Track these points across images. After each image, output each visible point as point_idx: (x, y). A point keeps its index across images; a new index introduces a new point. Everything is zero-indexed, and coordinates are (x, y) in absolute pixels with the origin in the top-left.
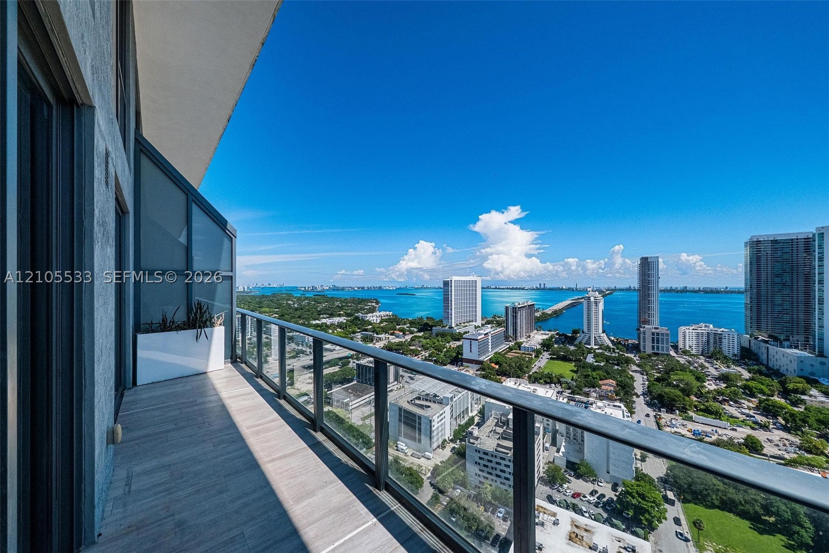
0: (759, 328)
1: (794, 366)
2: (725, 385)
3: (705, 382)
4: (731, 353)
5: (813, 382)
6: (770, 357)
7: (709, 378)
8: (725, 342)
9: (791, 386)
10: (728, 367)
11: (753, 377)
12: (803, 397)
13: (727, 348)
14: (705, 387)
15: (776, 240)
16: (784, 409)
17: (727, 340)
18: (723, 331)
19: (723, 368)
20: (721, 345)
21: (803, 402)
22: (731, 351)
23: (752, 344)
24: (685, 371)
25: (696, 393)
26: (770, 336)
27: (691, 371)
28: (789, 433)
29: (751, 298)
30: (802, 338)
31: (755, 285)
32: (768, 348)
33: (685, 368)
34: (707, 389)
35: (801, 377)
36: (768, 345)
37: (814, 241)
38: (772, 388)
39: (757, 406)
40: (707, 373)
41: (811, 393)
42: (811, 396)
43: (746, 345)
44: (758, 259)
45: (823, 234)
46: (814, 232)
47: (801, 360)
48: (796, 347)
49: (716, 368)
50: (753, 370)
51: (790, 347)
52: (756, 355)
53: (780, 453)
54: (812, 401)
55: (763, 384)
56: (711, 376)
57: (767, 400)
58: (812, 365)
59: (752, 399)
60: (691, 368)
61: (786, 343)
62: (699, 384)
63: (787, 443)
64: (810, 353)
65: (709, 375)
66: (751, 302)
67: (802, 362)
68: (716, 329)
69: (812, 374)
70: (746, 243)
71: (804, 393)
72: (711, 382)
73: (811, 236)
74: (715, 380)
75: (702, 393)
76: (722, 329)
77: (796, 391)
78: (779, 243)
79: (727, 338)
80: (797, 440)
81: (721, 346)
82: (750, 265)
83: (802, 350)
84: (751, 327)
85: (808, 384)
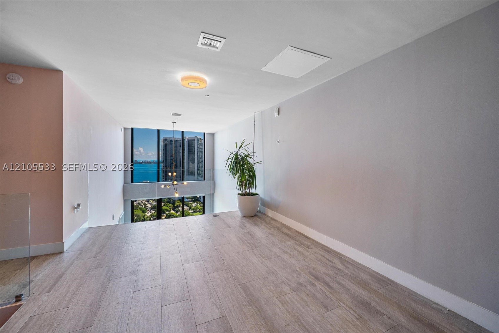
2: (154, 212)
3: (146, 212)
7: (148, 210)
9: (176, 205)
11: (164, 204)
14: (146, 215)
15: (172, 140)
19: (153, 203)
24: (137, 209)
25: (143, 220)
27: (140, 208)
31: (165, 160)
33: (137, 207)
34: (147, 216)
35: (178, 200)
38: (170, 207)
39: (166, 217)
40: (147, 207)
44: (166, 148)
49: (151, 204)
50: (164, 201)
55: (167, 207)
56: (149, 208)
57: (169, 213)
59: (164, 215)
60: (140, 207)
62: (143, 214)
65: (148, 208)
72: (149, 212)
74: (150, 210)
75: (145, 218)
82: (163, 151)
85: (181, 202)
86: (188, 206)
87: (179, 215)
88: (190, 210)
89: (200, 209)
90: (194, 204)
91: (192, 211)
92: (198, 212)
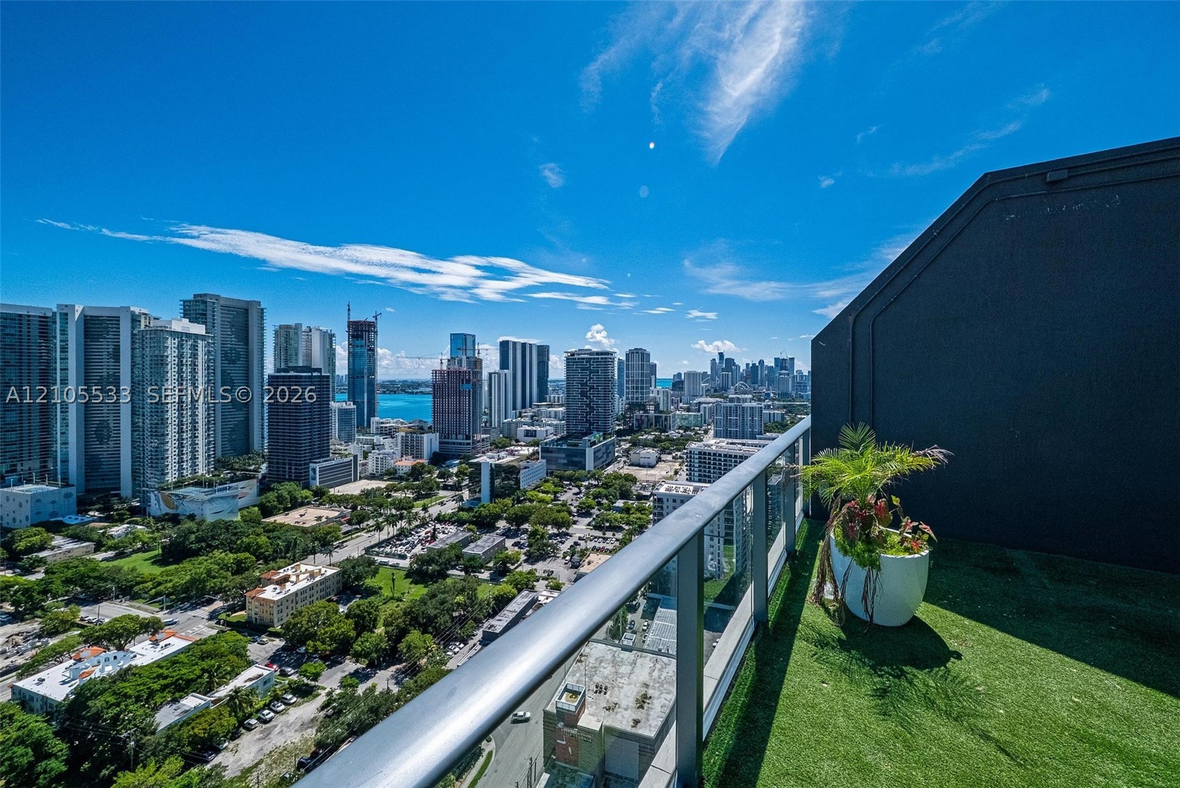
1: (27, 510)
5: (56, 527)
9: (21, 545)
12: (42, 555)
16: (13, 586)
21: (42, 561)
28: (23, 620)
30: (36, 464)
35: (33, 525)
37: (55, 323)
41: (53, 543)
42: (53, 548)
45: (66, 314)
46: (55, 310)
47: (37, 499)
48: (29, 481)
51: (19, 483)
53: (8, 662)
54: (55, 555)
58: (54, 502)
61: (12, 478)
63: (19, 639)
64: (50, 485)
67: (38, 501)
69: (54, 514)
71: (42, 548)
73: (50, 314)
77: (30, 549)
80: (34, 626)
83: (37, 483)
86: (89, 540)
87: (42, 580)
88: (97, 550)
89: (146, 540)
90: (118, 530)
91: (110, 554)
92: (139, 550)
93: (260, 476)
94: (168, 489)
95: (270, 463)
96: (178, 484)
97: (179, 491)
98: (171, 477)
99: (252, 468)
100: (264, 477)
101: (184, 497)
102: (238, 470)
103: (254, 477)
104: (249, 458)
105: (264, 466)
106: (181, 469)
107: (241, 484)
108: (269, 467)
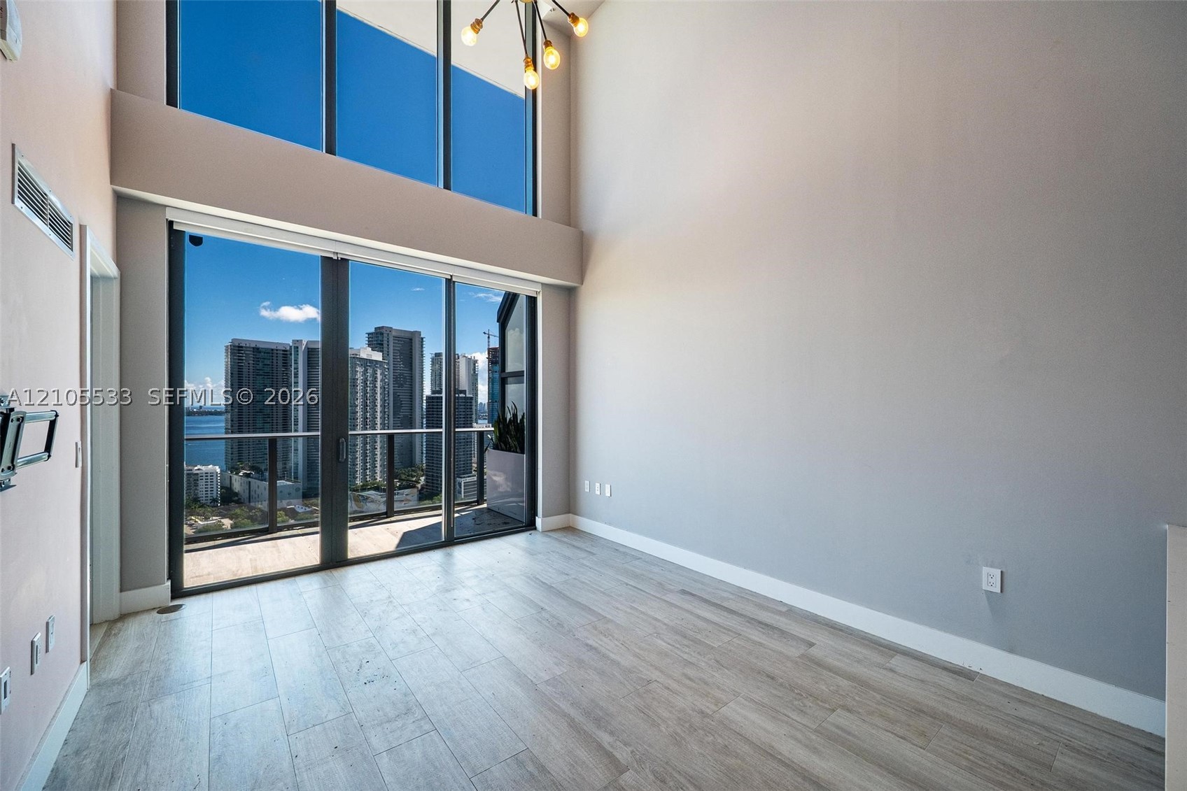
0: (240, 460)
4: (209, 498)
6: (252, 493)
8: (202, 483)
10: (207, 519)
13: (204, 493)
15: (258, 349)
17: (204, 480)
18: (199, 469)
19: (200, 522)
20: (196, 489)
22: (209, 495)
23: (233, 481)
26: (252, 468)
29: (232, 421)
32: (250, 482)
36: (250, 479)
37: (291, 354)
43: (227, 483)
44: (240, 368)
45: (298, 347)
46: (291, 344)
49: (191, 525)
52: (237, 494)
64: (287, 480)
66: (232, 426)
68: (190, 468)
70: (227, 347)
73: (288, 348)
76: (199, 467)
78: (260, 352)
79: (204, 478)
81: (196, 491)
82: (231, 377)
84: (232, 459)
85: (286, 515)
93: (419, 486)
94: (357, 491)
95: (427, 475)
96: (364, 488)
97: (365, 494)
98: (359, 482)
99: (414, 479)
100: (422, 488)
101: (367, 498)
102: (404, 480)
103: (414, 487)
104: (413, 471)
105: (423, 479)
106: (365, 475)
107: (406, 491)
108: (426, 479)
